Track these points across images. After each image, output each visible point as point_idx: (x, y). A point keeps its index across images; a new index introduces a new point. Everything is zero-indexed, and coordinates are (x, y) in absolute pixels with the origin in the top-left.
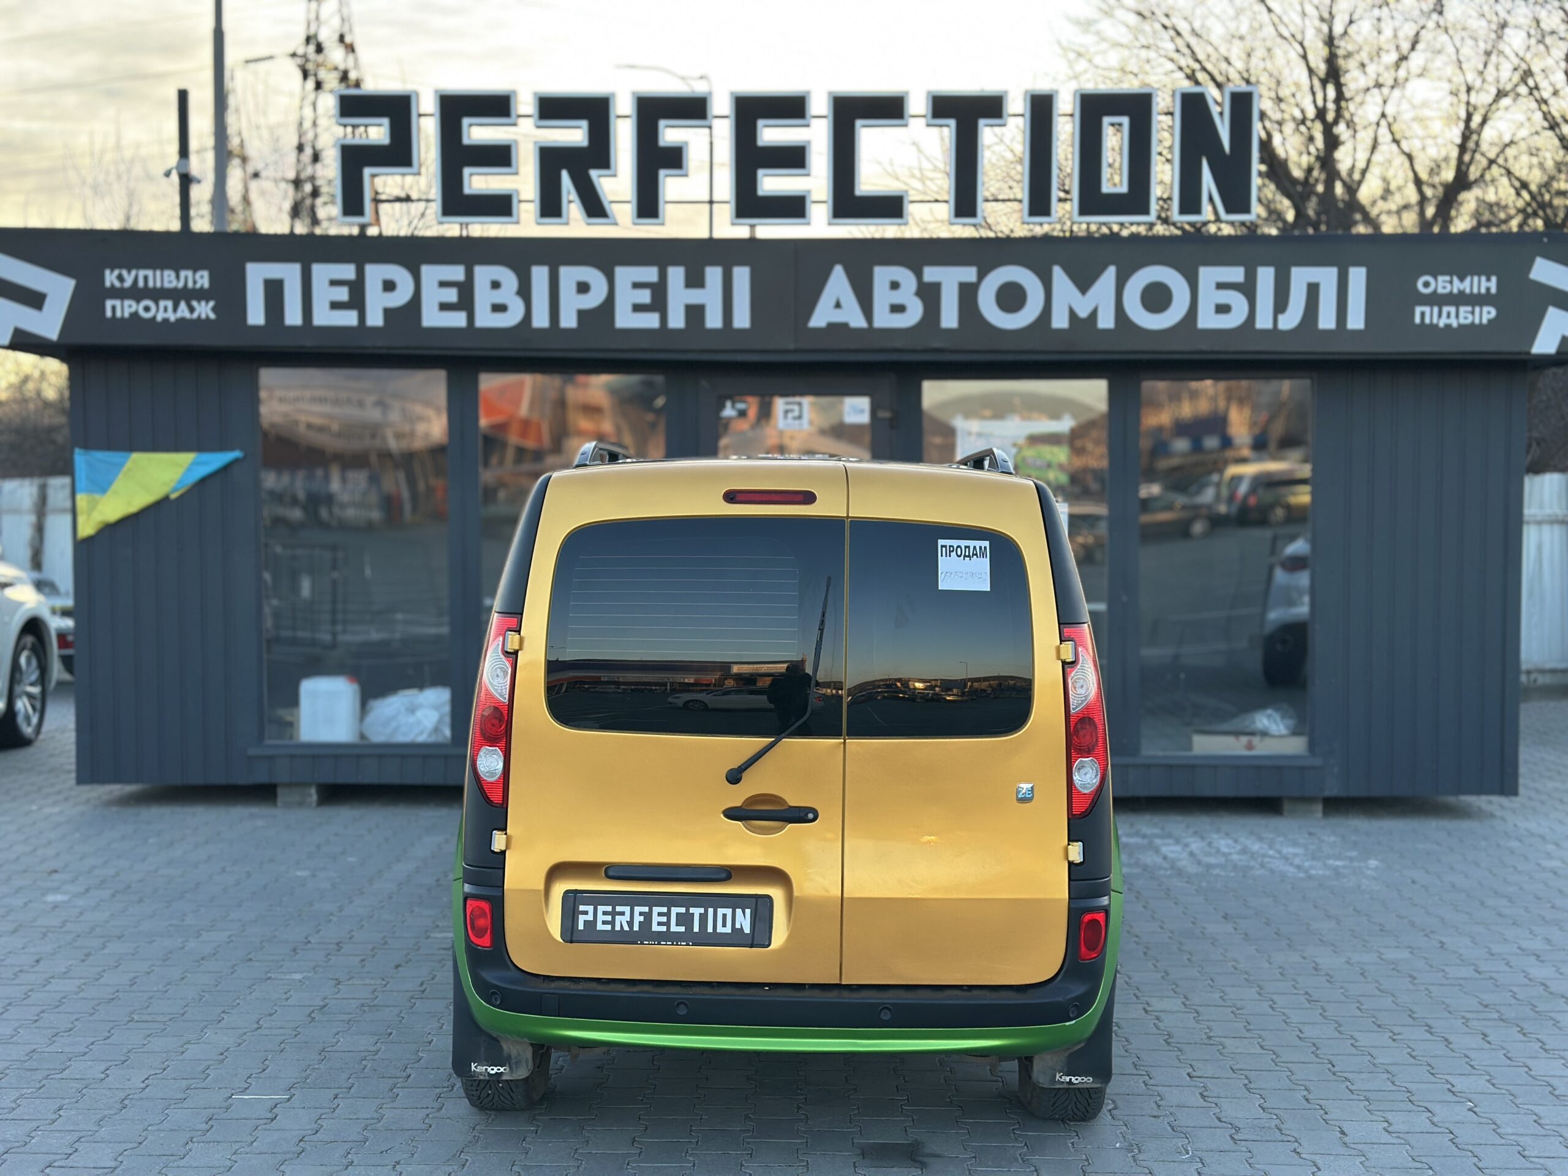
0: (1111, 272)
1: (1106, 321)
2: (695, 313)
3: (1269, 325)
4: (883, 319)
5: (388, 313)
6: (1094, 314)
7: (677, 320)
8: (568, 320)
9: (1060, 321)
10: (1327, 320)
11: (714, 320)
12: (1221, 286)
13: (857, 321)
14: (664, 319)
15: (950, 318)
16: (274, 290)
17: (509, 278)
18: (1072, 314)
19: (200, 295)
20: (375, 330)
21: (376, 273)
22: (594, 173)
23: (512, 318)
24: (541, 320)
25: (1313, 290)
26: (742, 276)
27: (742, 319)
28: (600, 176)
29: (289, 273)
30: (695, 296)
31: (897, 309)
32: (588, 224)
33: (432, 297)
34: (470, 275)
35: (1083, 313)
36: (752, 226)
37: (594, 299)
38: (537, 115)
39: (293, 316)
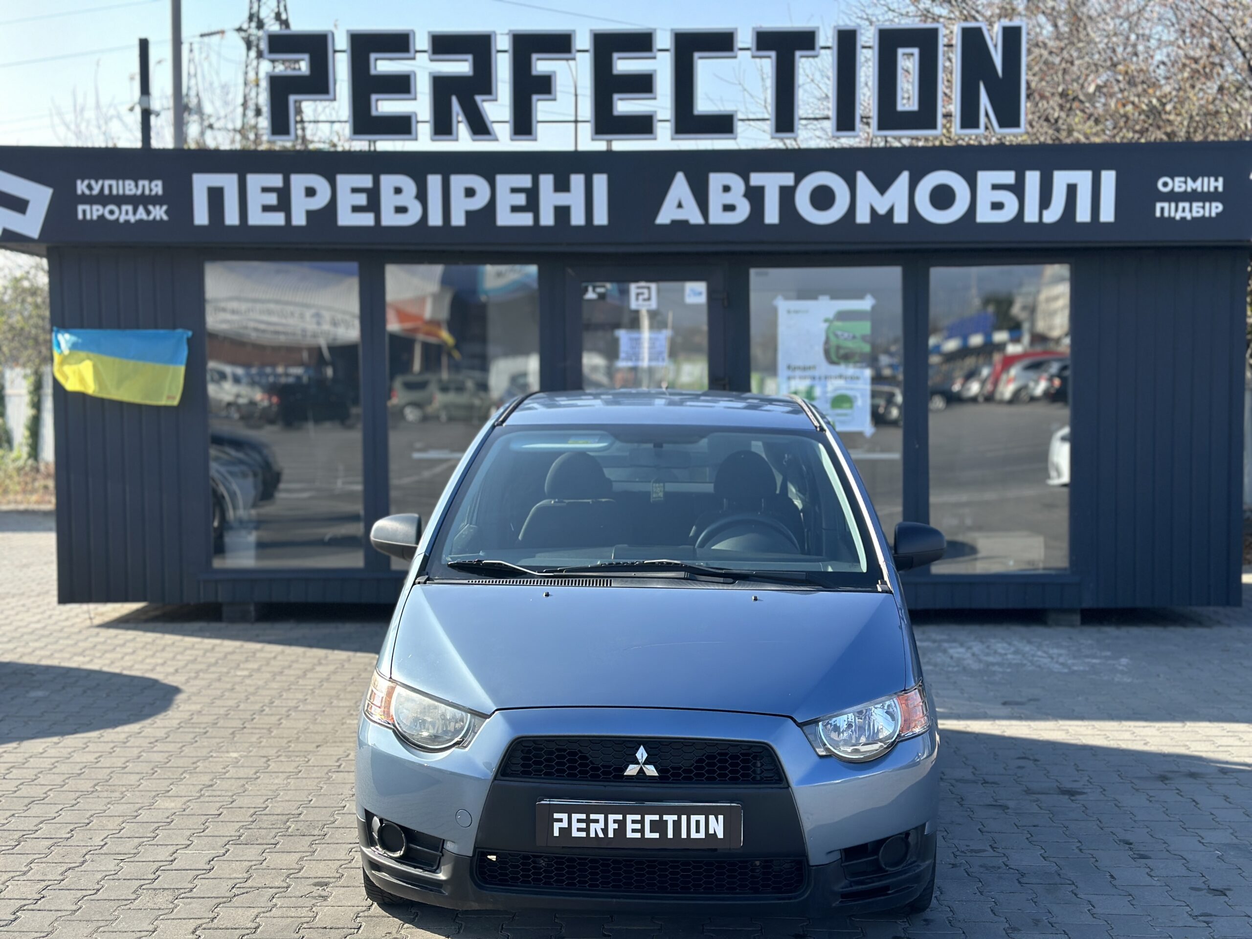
0: (905, 177)
1: (901, 217)
2: (562, 212)
3: (1036, 219)
4: (717, 217)
5: (310, 214)
6: (891, 211)
7: (547, 219)
8: (458, 219)
9: (863, 217)
10: (1083, 215)
11: (578, 219)
12: (995, 187)
13: (696, 218)
14: (536, 218)
15: (772, 216)
16: (216, 196)
17: (408, 185)
18: (873, 211)
19: (155, 200)
20: (299, 228)
21: (299, 182)
22: (478, 98)
23: (412, 217)
24: (435, 219)
25: (1072, 190)
26: (600, 181)
27: (601, 218)
28: (484, 101)
29: (228, 182)
30: (562, 199)
31: (729, 208)
32: (474, 140)
33: (346, 200)
34: (377, 182)
35: (882, 210)
36: (609, 142)
37: (479, 202)
38: (430, 51)
39: (232, 218)
